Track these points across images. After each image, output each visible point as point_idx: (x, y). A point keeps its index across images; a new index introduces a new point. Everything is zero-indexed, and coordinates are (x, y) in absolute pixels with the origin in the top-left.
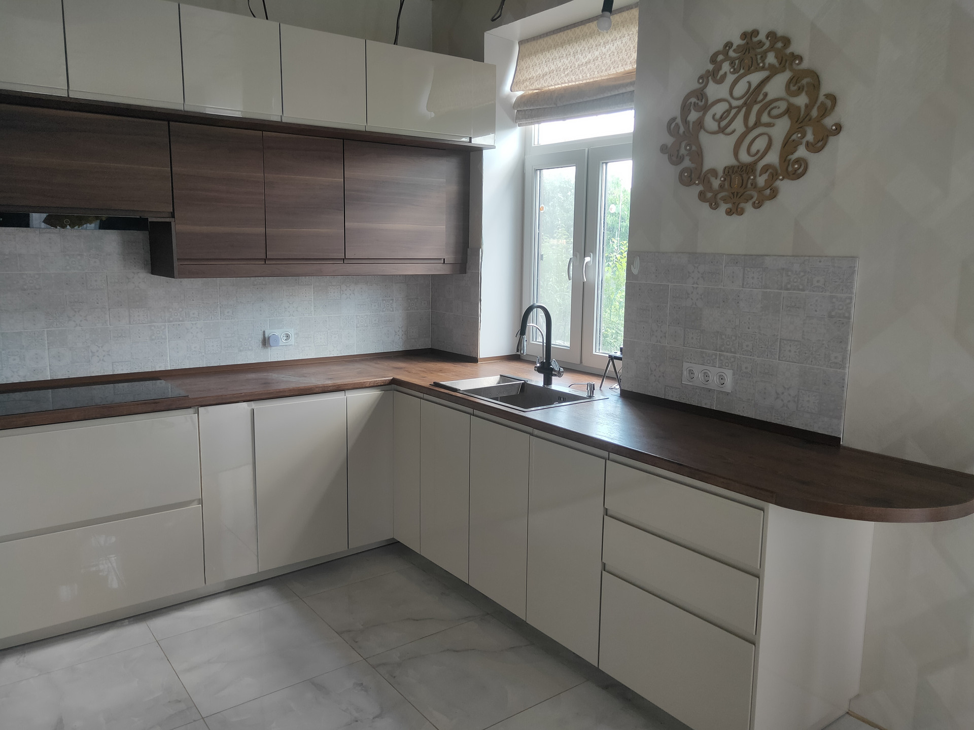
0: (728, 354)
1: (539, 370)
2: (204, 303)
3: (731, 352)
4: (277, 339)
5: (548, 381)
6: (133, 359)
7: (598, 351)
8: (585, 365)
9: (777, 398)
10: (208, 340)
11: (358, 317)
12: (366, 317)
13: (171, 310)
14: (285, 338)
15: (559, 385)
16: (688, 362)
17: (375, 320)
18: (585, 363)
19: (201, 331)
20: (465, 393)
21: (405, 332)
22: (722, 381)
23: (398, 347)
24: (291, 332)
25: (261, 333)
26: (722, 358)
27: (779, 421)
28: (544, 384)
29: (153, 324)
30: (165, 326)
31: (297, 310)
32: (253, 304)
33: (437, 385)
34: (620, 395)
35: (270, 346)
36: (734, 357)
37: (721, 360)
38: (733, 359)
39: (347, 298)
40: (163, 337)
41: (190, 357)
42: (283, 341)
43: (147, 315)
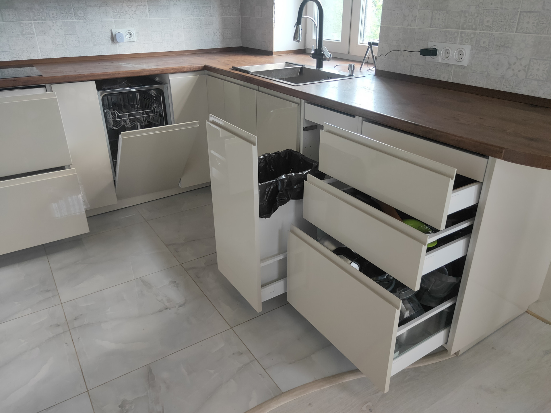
0: (469, 31)
1: (314, 56)
2: (60, 5)
3: (473, 29)
4: (122, 37)
5: (320, 65)
6: (11, 50)
7: (362, 43)
8: (351, 54)
9: (509, 68)
10: (68, 36)
11: (184, 20)
12: (190, 20)
13: (34, 10)
14: (129, 36)
15: (328, 67)
16: (433, 42)
17: (198, 23)
18: (352, 53)
19: (61, 29)
20: (253, 74)
21: (222, 33)
22: (461, 57)
23: (217, 45)
24: (133, 31)
25: (109, 31)
26: (463, 35)
27: (507, 89)
28: (317, 67)
29: (21, 22)
30: (31, 23)
31: (135, 13)
32: (99, 7)
33: (235, 69)
34: (375, 74)
35: (118, 42)
36: (474, 34)
37: (462, 37)
38: (472, 36)
39: (174, 4)
40: (32, 32)
41: (56, 49)
42: (126, 37)
43: (16, 15)
